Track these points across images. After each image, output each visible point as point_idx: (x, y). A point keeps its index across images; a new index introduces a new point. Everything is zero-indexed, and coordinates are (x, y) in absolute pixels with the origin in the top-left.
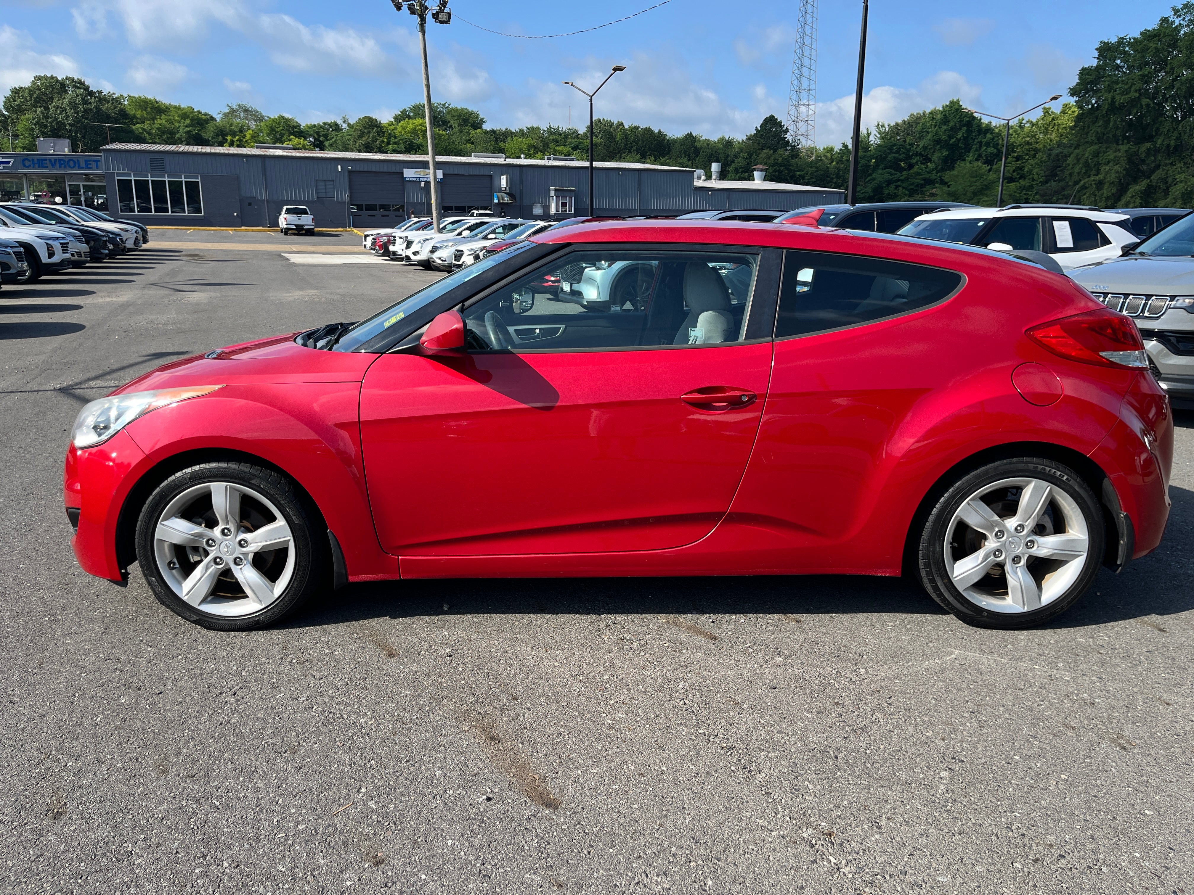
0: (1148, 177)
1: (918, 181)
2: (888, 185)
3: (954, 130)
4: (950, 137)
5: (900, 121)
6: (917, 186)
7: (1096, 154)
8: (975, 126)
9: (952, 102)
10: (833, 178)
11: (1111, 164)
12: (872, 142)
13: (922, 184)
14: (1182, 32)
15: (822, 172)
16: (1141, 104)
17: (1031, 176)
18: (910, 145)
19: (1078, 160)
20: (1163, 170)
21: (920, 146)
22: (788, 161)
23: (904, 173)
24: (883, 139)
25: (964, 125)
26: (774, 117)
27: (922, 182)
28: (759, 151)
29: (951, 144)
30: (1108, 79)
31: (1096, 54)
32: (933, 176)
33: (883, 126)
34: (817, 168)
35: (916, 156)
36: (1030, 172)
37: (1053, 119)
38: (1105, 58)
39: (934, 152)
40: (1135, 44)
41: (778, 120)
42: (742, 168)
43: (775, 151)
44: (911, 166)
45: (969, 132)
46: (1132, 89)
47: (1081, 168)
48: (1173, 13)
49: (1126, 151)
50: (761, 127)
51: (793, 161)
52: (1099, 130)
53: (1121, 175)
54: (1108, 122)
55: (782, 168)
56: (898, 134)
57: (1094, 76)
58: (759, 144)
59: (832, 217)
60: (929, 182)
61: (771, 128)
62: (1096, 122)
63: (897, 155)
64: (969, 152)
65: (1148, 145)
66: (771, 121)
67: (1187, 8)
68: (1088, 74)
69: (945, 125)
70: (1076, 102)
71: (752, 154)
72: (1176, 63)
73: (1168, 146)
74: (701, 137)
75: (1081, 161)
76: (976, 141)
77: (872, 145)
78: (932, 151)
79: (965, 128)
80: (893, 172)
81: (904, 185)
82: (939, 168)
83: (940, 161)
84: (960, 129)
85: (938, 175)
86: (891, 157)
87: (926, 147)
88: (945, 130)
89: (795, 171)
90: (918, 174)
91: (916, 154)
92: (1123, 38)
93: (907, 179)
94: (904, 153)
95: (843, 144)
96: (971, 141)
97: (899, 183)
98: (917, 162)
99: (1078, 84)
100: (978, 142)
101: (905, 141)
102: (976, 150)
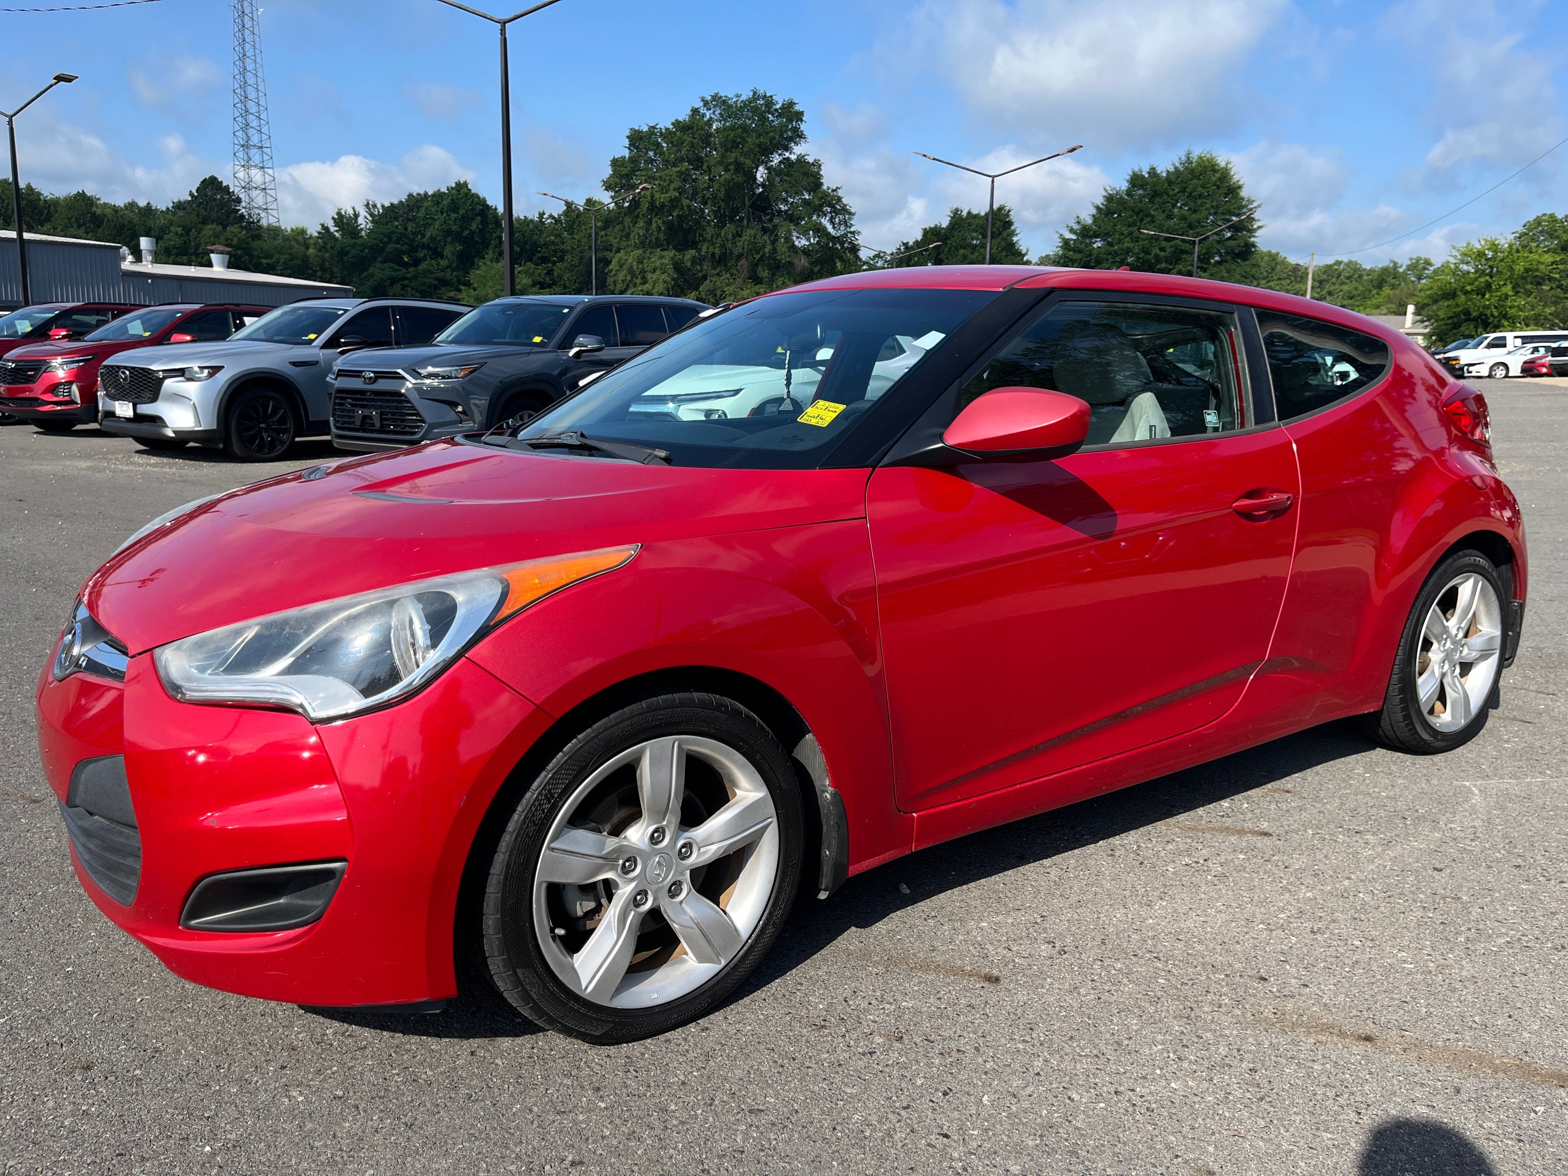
0: (697, 289)
1: (430, 281)
2: (392, 284)
3: (466, 220)
4: (463, 228)
5: (396, 202)
6: (430, 287)
7: (640, 261)
8: (490, 216)
9: (458, 184)
10: (316, 271)
11: (658, 272)
12: (362, 227)
13: (435, 286)
14: (714, 127)
15: (300, 262)
16: (682, 205)
17: (562, 283)
18: (413, 234)
19: (621, 266)
20: (711, 281)
21: (427, 236)
22: (248, 243)
23: (411, 269)
24: (377, 223)
25: (478, 215)
26: (216, 179)
27: (436, 282)
28: (200, 226)
29: (465, 237)
30: (644, 173)
31: (627, 143)
32: (448, 275)
33: (375, 206)
34: (291, 255)
35: (423, 248)
36: (560, 277)
37: (578, 216)
38: (637, 148)
39: (445, 245)
40: (667, 135)
41: (224, 184)
42: (177, 248)
43: (224, 228)
44: (416, 262)
45: (484, 222)
46: (672, 187)
47: (626, 276)
48: (702, 104)
49: (673, 258)
50: (197, 191)
51: (255, 244)
52: (641, 232)
53: (670, 286)
54: (650, 223)
55: (239, 252)
56: (396, 219)
57: (629, 169)
58: (198, 216)
59: (566, 311)
60: (443, 282)
61: (214, 195)
62: (636, 222)
63: (399, 246)
64: (487, 248)
65: (692, 252)
66: (211, 185)
67: (715, 100)
68: (622, 165)
69: (454, 212)
70: (612, 197)
71: (190, 230)
72: (712, 162)
73: (713, 254)
74: (99, 199)
75: (625, 267)
76: (494, 235)
77: (362, 229)
78: (442, 244)
79: (479, 218)
80: (396, 267)
81: (413, 285)
82: (454, 265)
83: (455, 258)
84: (473, 219)
85: (454, 274)
86: (391, 247)
87: (435, 238)
88: (456, 219)
89: (259, 258)
90: (428, 272)
91: (423, 246)
92: (654, 127)
93: (415, 277)
94: (406, 244)
95: (323, 225)
96: (488, 235)
97: (406, 282)
98: (425, 256)
99: (611, 176)
100: (497, 237)
101: (406, 229)
102: (496, 246)
